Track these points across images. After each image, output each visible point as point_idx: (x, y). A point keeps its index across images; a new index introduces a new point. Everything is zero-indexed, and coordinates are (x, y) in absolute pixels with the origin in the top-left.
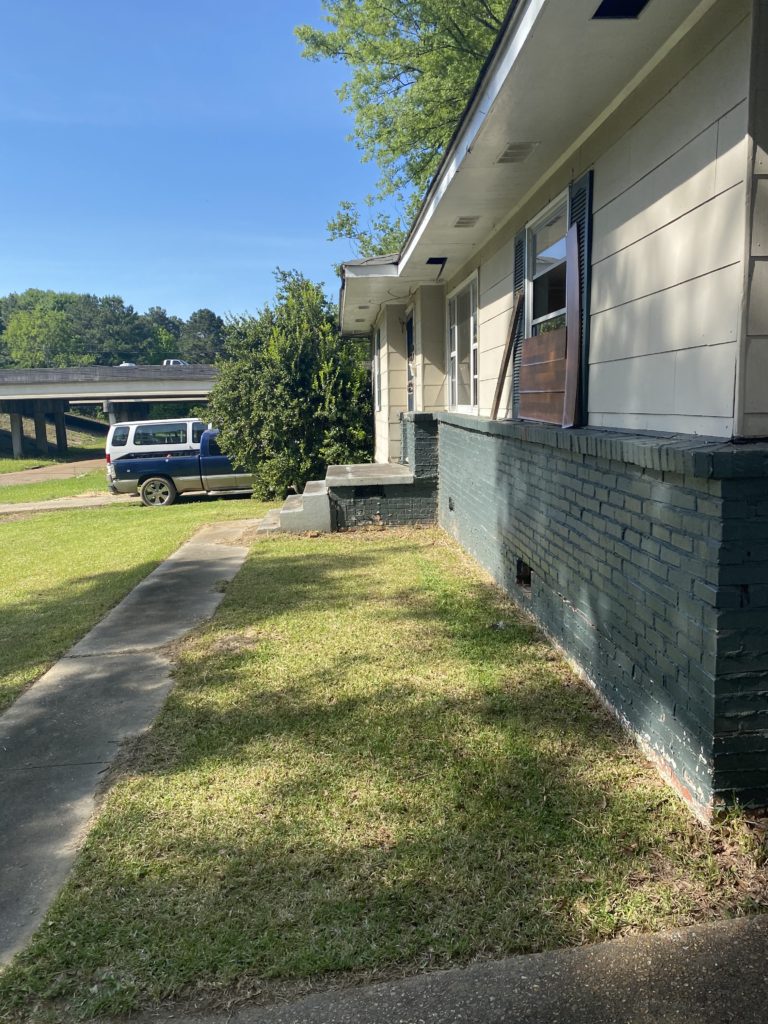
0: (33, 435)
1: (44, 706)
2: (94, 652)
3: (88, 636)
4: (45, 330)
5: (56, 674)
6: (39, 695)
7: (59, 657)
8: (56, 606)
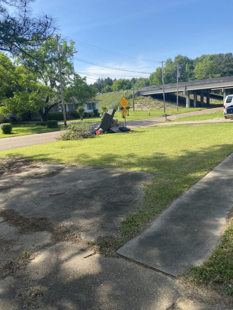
0: (200, 100)
1: (208, 185)
2: (223, 170)
3: (220, 164)
4: (206, 67)
5: (210, 175)
6: (206, 181)
7: (211, 170)
8: (209, 153)
